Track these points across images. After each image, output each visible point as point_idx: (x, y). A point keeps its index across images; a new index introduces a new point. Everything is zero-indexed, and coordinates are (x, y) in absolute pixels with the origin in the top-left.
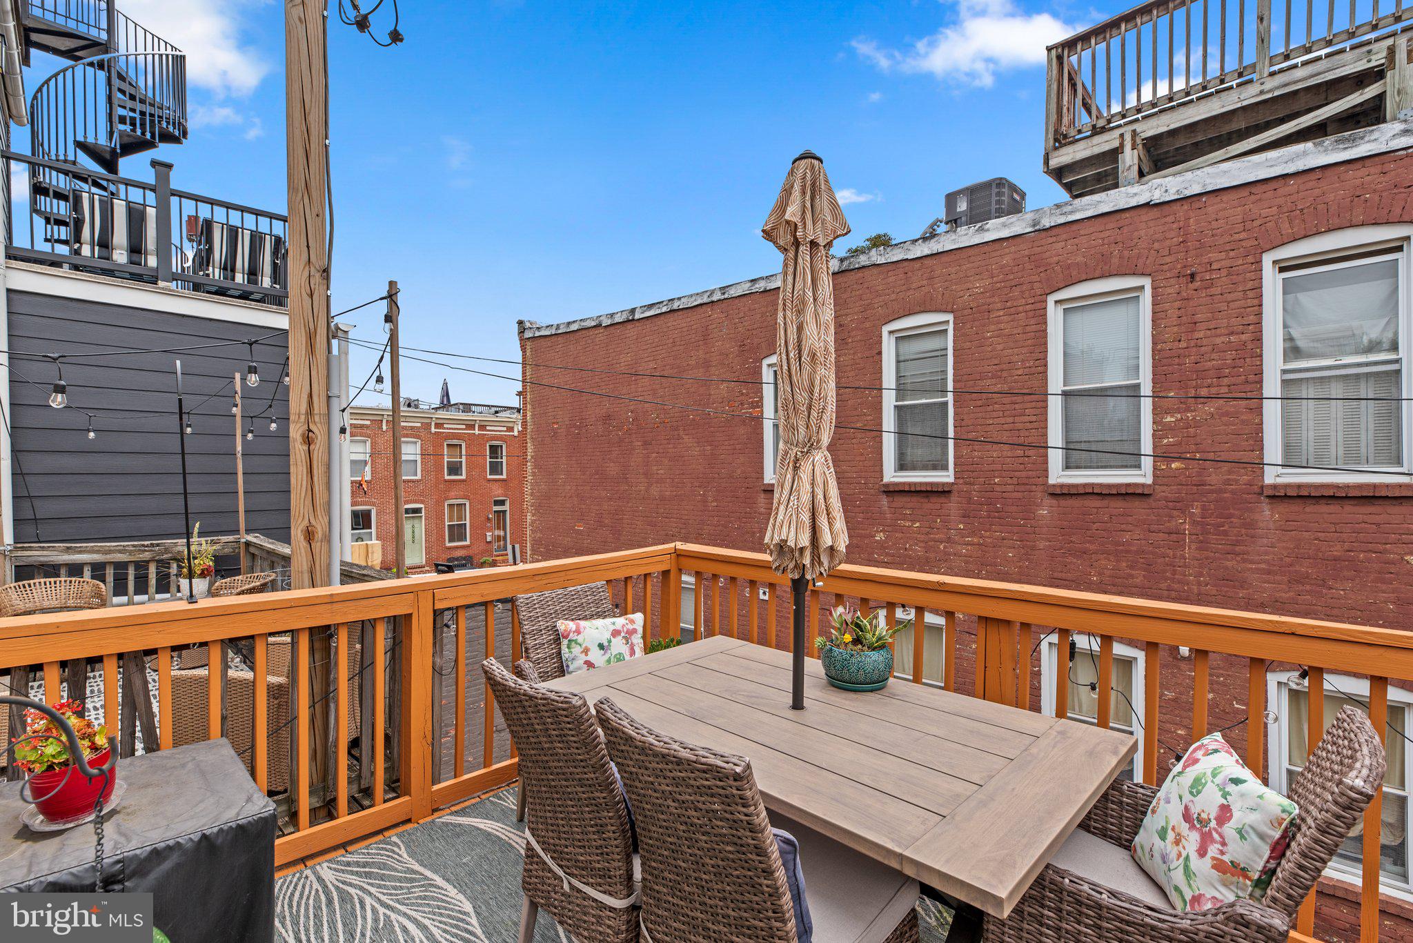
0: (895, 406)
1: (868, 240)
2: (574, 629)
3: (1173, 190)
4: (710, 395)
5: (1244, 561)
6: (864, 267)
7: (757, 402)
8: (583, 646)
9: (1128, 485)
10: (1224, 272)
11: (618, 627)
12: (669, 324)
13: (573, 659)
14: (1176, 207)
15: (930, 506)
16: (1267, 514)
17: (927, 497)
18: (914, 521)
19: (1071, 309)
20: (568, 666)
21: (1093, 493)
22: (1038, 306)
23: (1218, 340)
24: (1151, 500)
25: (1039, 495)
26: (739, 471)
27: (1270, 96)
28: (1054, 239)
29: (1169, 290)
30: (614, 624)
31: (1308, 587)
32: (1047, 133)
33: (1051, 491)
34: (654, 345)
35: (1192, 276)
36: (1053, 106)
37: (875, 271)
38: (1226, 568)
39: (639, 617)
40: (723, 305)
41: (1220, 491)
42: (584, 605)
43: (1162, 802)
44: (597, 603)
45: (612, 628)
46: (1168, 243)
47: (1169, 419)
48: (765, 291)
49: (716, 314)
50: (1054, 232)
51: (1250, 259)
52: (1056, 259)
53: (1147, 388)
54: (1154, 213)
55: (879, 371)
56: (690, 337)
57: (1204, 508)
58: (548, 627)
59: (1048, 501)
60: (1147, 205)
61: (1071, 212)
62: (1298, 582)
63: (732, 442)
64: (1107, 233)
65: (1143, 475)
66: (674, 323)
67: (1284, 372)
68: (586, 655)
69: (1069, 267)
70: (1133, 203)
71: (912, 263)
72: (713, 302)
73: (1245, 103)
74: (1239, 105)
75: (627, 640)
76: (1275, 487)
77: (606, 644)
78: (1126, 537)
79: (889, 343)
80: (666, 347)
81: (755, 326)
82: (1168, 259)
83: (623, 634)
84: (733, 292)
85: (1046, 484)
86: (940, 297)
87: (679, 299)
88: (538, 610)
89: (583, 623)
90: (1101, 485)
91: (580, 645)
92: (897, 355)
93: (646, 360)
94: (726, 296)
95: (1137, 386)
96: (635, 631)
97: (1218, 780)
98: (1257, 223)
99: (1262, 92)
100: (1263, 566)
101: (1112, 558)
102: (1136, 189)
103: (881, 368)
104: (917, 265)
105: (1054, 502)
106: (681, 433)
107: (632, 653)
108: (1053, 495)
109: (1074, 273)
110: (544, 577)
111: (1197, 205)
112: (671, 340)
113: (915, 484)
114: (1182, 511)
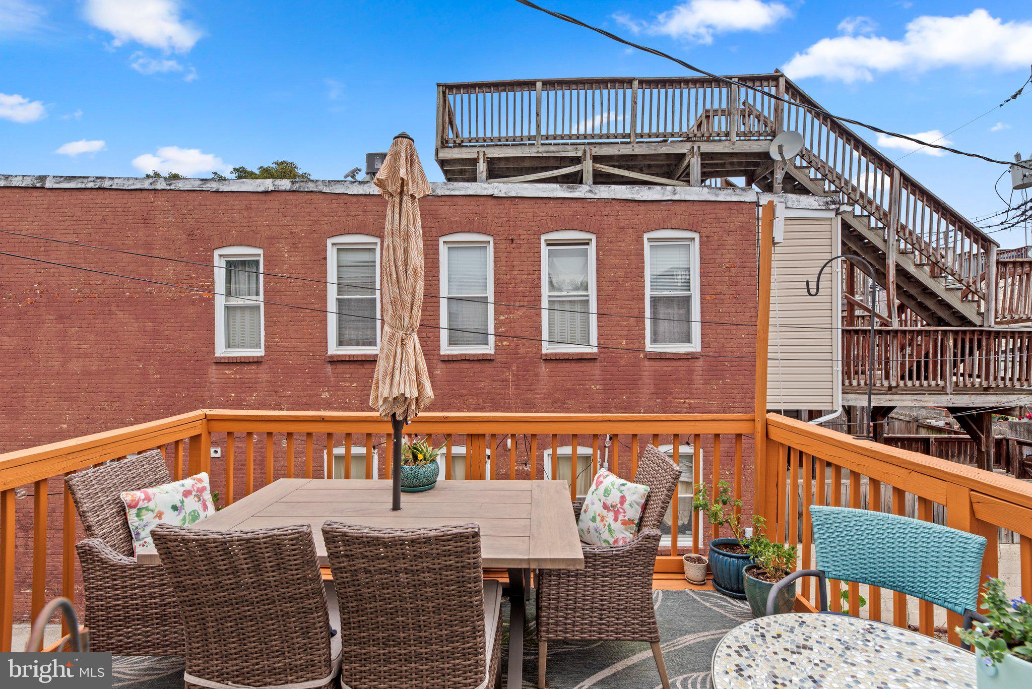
0: (337, 299)
1: (275, 163)
2: (143, 496)
3: (503, 191)
4: (152, 275)
5: (535, 394)
6: (312, 192)
7: (208, 286)
8: (156, 511)
9: (483, 355)
10: (525, 241)
11: (188, 488)
12: (97, 201)
13: (145, 526)
14: (505, 201)
15: (364, 371)
16: (544, 369)
17: (362, 364)
18: (352, 382)
19: (453, 247)
20: (138, 534)
21: (465, 360)
22: (434, 243)
23: (523, 277)
24: (494, 363)
25: (435, 361)
26: (187, 346)
27: (541, 155)
28: (443, 203)
29: (502, 246)
30: (183, 485)
31: (559, 405)
32: (437, 136)
33: (442, 359)
34: (75, 218)
35: (512, 240)
36: (440, 121)
37: (321, 197)
38: (527, 398)
39: (204, 476)
40: (169, 195)
41: (525, 357)
42: (142, 474)
43: (590, 506)
44: (155, 470)
45: (183, 489)
46: (501, 220)
47: (502, 318)
48: (217, 192)
49: (160, 201)
50: (443, 199)
51: (536, 237)
52: (444, 216)
53: (491, 299)
54: (495, 202)
55: (325, 271)
56: (126, 218)
57: (518, 367)
58: (109, 501)
59: (440, 365)
60: (491, 196)
61: (453, 190)
62: (555, 402)
63: (179, 320)
64: (472, 207)
65: (489, 349)
66: (104, 201)
67: (549, 296)
68: (160, 518)
69: (452, 222)
70: (485, 193)
71: (350, 197)
72: (155, 190)
73: (532, 155)
74: (529, 155)
75: (198, 498)
76: (546, 354)
77: (179, 504)
78: (482, 385)
79: (332, 251)
80: (92, 223)
81: (207, 220)
82: (501, 229)
83: (194, 493)
84: (180, 185)
85: (439, 355)
86: (371, 225)
87: (112, 179)
88: (96, 486)
89: (150, 491)
90: (469, 355)
91: (152, 511)
92: (338, 262)
93: (63, 232)
94: (172, 187)
95: (486, 298)
96: (204, 489)
97: (616, 486)
98: (539, 218)
99: (538, 152)
100: (542, 396)
101: (475, 397)
102: (486, 185)
103: (326, 270)
104: (354, 199)
105: (444, 365)
106: (114, 309)
107: (205, 508)
108: (443, 361)
109: (455, 226)
110: (79, 454)
111: (514, 202)
112: (100, 217)
113: (354, 356)
114: (508, 368)
